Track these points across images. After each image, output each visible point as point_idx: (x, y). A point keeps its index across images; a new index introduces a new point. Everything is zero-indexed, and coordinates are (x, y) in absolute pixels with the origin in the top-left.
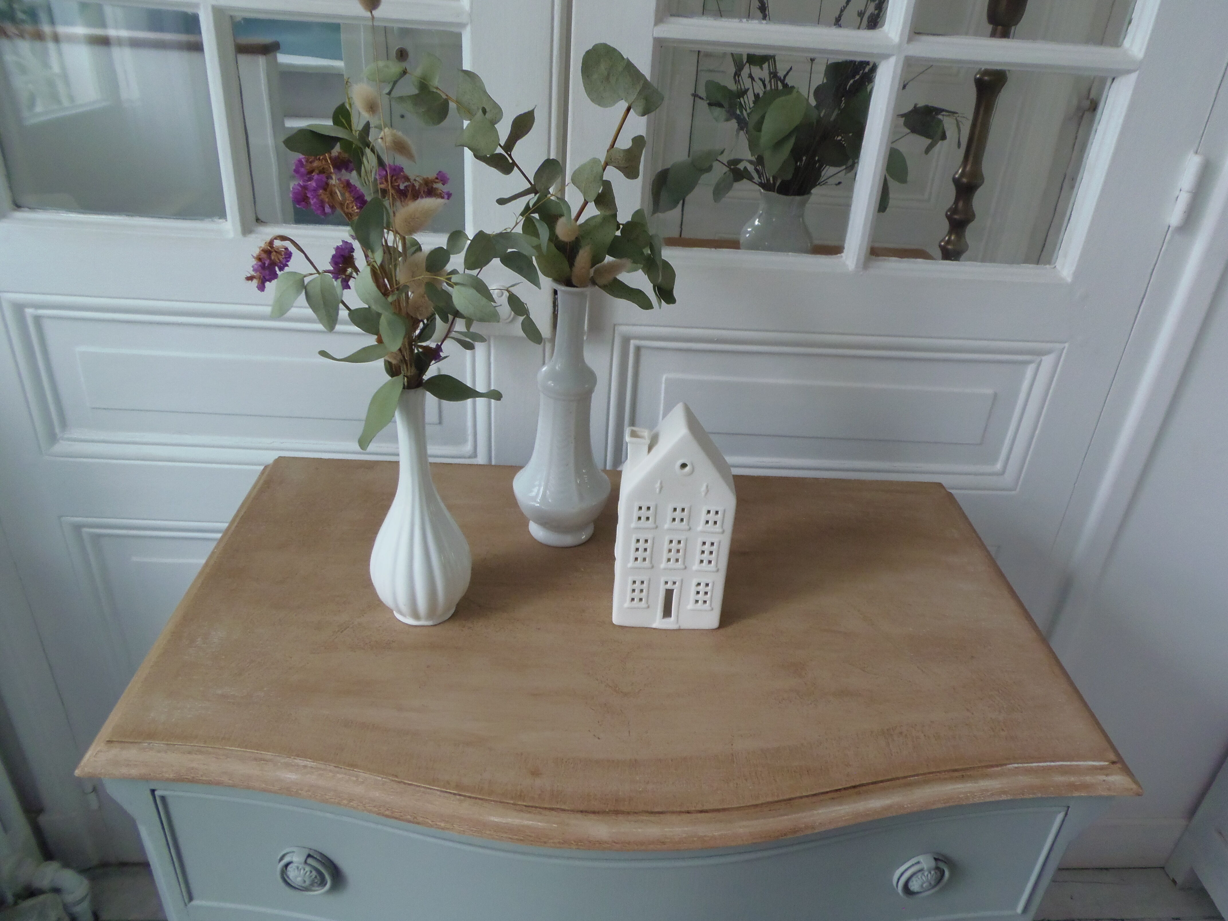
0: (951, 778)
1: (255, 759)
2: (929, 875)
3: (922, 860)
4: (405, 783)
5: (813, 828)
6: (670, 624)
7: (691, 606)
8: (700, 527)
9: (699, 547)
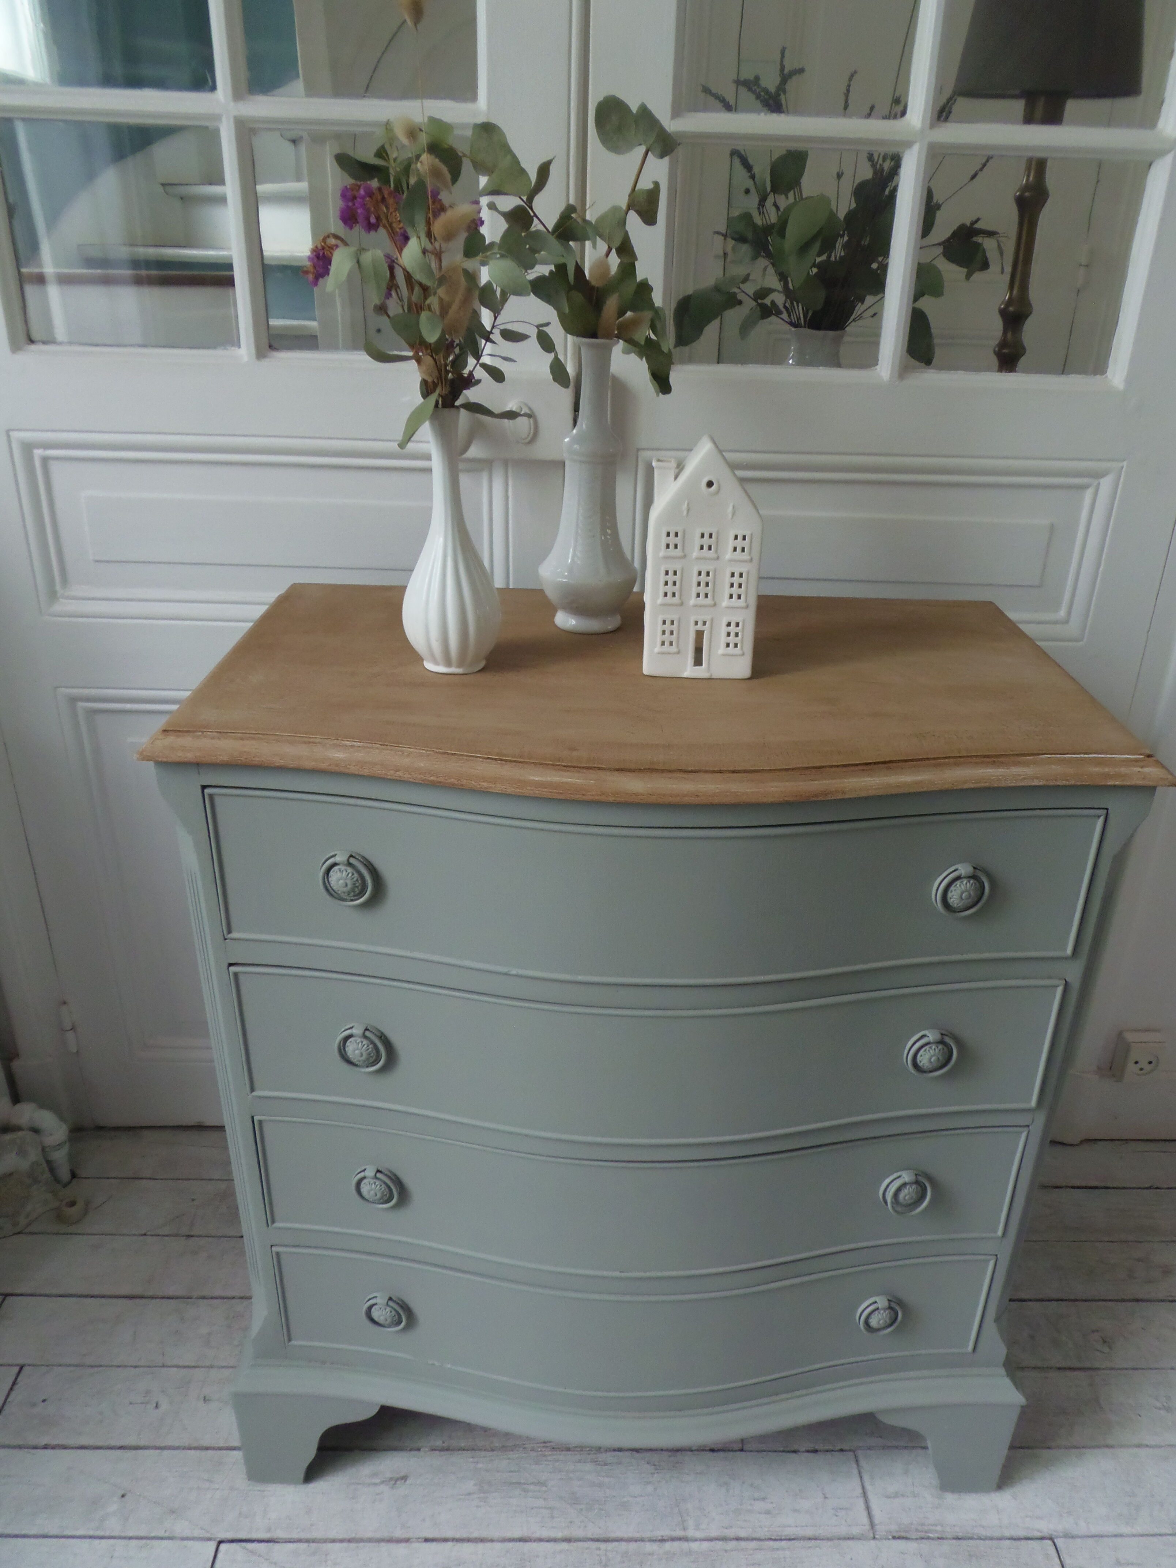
0: (982, 763)
1: (305, 743)
2: (968, 884)
3: (960, 868)
4: (448, 754)
5: (844, 793)
6: (700, 672)
7: (722, 650)
8: (729, 555)
9: (728, 580)
